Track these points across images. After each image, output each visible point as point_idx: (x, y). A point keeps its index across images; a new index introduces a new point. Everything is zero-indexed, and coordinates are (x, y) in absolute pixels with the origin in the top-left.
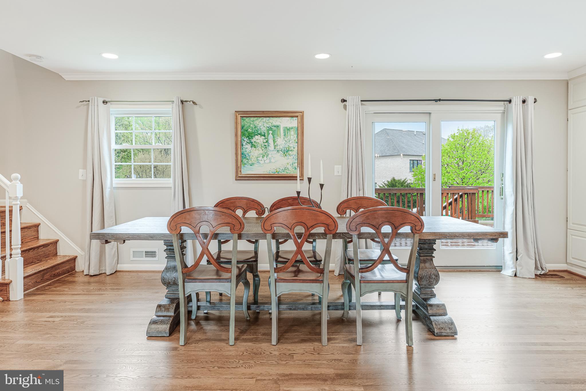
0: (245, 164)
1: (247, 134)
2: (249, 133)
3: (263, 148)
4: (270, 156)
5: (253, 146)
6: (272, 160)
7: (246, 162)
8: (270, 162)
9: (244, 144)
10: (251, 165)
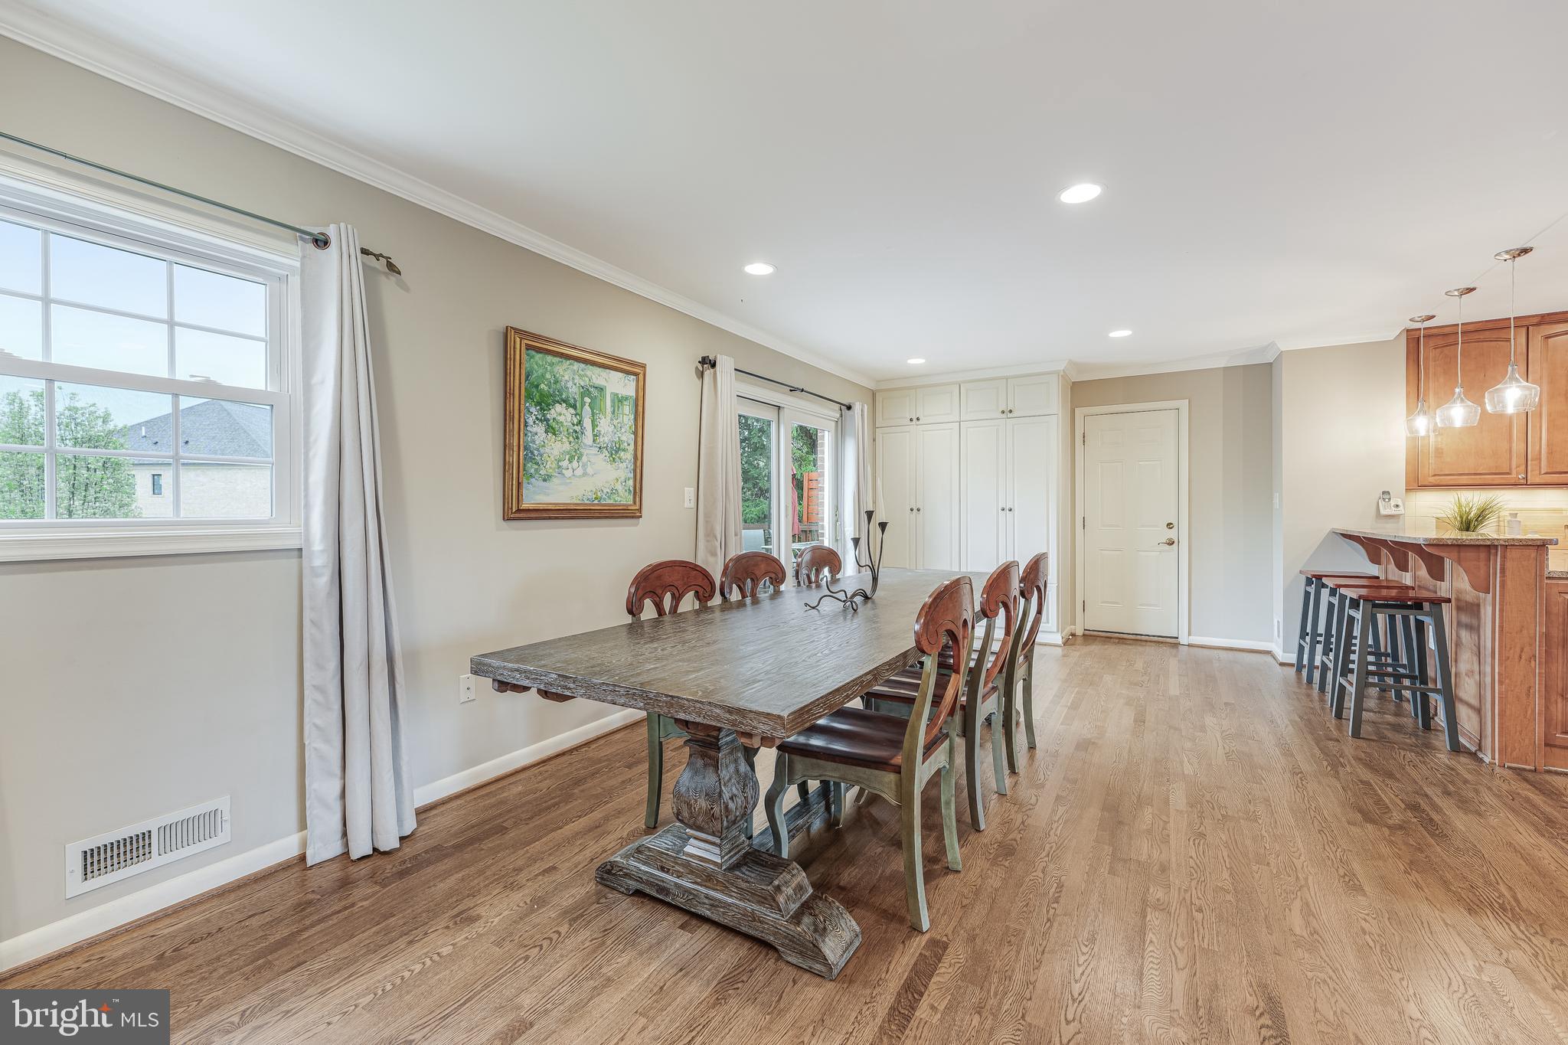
0: (531, 476)
1: (537, 398)
2: (542, 395)
3: (571, 439)
4: (584, 459)
5: (550, 429)
6: (589, 470)
7: (532, 471)
8: (585, 474)
9: (530, 421)
10: (545, 480)
